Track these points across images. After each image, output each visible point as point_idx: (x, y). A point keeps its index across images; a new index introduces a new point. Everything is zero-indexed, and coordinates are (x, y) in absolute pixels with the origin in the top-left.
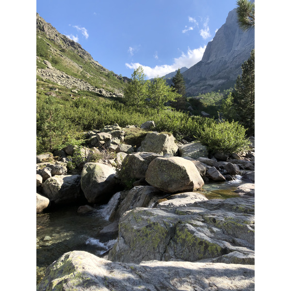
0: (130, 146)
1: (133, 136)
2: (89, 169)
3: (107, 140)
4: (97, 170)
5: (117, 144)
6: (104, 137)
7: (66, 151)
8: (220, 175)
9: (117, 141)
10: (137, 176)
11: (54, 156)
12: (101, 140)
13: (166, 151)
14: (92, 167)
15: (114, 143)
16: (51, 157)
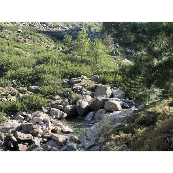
0: (91, 92)
1: (91, 87)
2: (79, 103)
3: (81, 89)
4: (82, 104)
5: (85, 91)
6: (79, 88)
7: (65, 94)
9: (85, 90)
10: (99, 106)
11: (60, 97)
12: (79, 90)
13: (107, 94)
14: (80, 102)
15: (84, 91)
16: (60, 98)
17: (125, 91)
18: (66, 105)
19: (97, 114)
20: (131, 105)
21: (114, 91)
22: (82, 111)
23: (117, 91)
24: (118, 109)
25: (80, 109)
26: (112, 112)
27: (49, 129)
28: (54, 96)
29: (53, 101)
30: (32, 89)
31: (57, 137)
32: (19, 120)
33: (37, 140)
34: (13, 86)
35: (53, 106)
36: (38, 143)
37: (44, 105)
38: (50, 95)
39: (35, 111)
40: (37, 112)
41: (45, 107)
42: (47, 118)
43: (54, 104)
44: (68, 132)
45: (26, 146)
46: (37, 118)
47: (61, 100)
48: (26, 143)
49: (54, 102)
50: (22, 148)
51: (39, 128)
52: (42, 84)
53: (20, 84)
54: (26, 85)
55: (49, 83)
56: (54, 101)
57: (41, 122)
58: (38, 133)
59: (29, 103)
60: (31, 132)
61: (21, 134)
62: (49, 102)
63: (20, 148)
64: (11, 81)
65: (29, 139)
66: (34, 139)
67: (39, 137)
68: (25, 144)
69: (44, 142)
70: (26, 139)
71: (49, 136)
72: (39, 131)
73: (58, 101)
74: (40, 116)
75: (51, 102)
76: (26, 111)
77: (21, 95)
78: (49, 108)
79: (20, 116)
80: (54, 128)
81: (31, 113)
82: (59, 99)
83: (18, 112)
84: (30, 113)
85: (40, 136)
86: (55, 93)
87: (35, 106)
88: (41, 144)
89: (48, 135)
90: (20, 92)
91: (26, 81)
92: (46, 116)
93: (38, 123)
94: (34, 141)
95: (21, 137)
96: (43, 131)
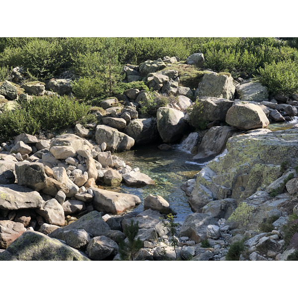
0: (189, 89)
1: (189, 77)
2: (163, 113)
3: (165, 83)
4: (170, 114)
5: (176, 87)
6: (162, 79)
7: (128, 95)
8: (281, 116)
9: (176, 84)
10: (211, 119)
11: (119, 100)
12: (160, 83)
13: (226, 93)
14: (166, 111)
15: (174, 86)
16: (117, 102)
17: (267, 85)
18: (132, 119)
19: (209, 139)
20: (287, 115)
21: (242, 87)
22: (171, 132)
23: (249, 86)
24: (261, 123)
25: (166, 126)
26: (246, 131)
27: (90, 176)
28: (105, 98)
29: (101, 109)
30: (56, 87)
31: (109, 197)
32: (19, 154)
33: (54, 207)
34: (13, 81)
35: (101, 121)
36: (58, 217)
37: (79, 118)
38: (95, 97)
39: (58, 132)
40: (64, 135)
41: (83, 123)
42: (86, 148)
43: (105, 116)
44: (140, 185)
45: (22, 225)
46: (59, 150)
47: (120, 108)
48: (24, 218)
49: (103, 113)
50: (11, 231)
51: (61, 173)
52: (78, 74)
53: (30, 74)
54: (43, 77)
55: (92, 73)
56: (105, 109)
57: (69, 160)
58: (58, 188)
59: (44, 115)
60: (39, 185)
61: (9, 194)
62: (92, 112)
63: (5, 232)
64: (10, 69)
65: (32, 205)
66: (46, 204)
67: (60, 200)
68: (21, 222)
69: (76, 213)
70: (24, 206)
71: (87, 195)
72: (63, 182)
73: (114, 109)
74: (67, 143)
75: (96, 111)
76: (37, 134)
77: (29, 98)
78: (91, 125)
79: (22, 144)
80: (102, 173)
81: (51, 138)
82: (116, 105)
83: (17, 134)
84: (47, 138)
85: (64, 196)
86: (106, 93)
87: (58, 121)
88: (66, 219)
89: (85, 192)
90: (28, 91)
91: (43, 70)
92: (85, 144)
93: (62, 161)
94: (46, 212)
95: (6, 203)
96: (74, 182)
